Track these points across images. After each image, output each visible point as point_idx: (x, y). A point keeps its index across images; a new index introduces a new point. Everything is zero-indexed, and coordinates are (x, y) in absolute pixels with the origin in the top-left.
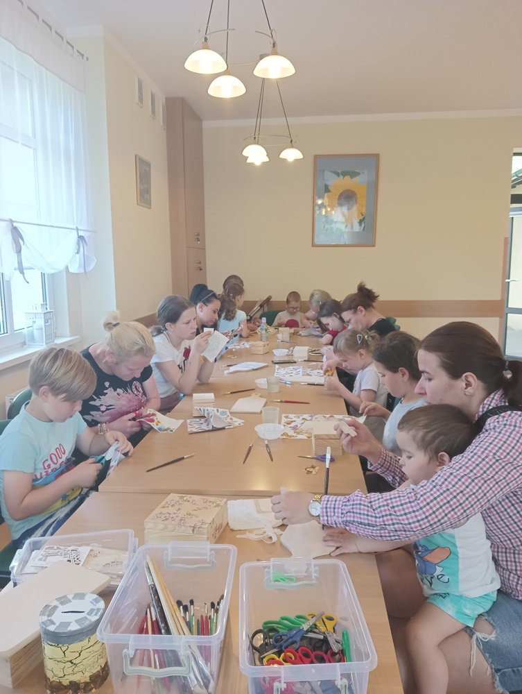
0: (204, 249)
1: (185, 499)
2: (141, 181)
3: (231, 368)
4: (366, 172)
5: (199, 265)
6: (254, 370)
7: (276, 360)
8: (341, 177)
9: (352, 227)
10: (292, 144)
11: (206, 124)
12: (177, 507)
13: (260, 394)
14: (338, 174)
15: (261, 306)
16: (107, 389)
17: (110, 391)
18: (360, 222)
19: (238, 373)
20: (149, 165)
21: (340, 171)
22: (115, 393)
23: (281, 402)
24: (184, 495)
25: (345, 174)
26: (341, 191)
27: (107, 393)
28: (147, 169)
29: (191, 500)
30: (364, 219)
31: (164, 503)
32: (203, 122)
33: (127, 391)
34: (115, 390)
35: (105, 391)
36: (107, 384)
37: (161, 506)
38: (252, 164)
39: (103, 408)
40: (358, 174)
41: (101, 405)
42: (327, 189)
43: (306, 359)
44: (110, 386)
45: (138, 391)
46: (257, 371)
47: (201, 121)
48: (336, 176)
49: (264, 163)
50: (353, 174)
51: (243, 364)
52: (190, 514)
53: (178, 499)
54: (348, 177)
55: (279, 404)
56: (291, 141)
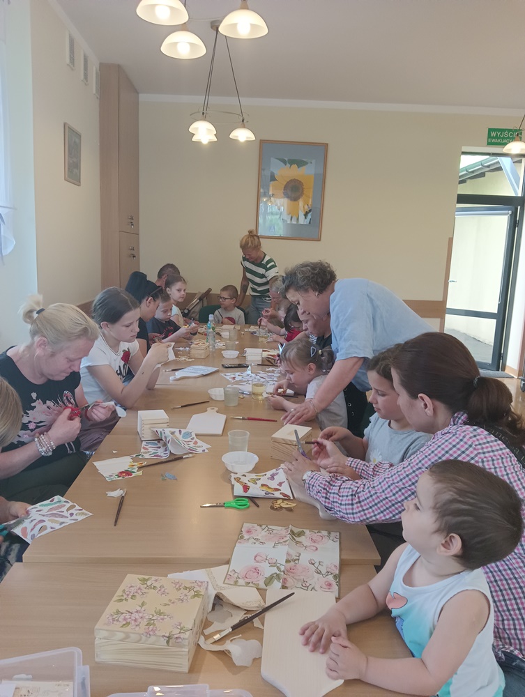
0: (138, 234)
1: (149, 583)
2: (70, 153)
3: (177, 373)
4: (313, 161)
5: (133, 252)
6: (204, 376)
7: (227, 363)
8: (288, 165)
9: (298, 219)
10: (243, 124)
11: (143, 97)
12: (139, 600)
13: (216, 409)
14: (285, 162)
15: (201, 299)
16: (35, 401)
17: (38, 404)
18: (306, 215)
19: (186, 380)
20: (79, 136)
21: (286, 159)
22: (45, 407)
23: (243, 419)
24: (146, 577)
25: (292, 162)
26: (288, 180)
27: (35, 407)
28: (77, 140)
29: (158, 585)
30: (310, 211)
31: (119, 592)
32: (140, 95)
33: (58, 403)
34: (44, 403)
35: (33, 405)
36: (34, 395)
37: (115, 598)
38: (198, 143)
39: (32, 426)
40: (305, 163)
41: (30, 422)
42: (273, 178)
43: (260, 363)
44: (37, 398)
45: (70, 402)
46: (208, 378)
47: (138, 93)
48: (283, 164)
49: (211, 143)
50: (300, 163)
51: (189, 368)
52: (160, 613)
53: (138, 584)
54: (295, 166)
55: (241, 421)
56: (243, 121)
